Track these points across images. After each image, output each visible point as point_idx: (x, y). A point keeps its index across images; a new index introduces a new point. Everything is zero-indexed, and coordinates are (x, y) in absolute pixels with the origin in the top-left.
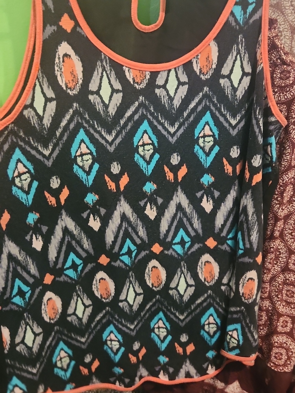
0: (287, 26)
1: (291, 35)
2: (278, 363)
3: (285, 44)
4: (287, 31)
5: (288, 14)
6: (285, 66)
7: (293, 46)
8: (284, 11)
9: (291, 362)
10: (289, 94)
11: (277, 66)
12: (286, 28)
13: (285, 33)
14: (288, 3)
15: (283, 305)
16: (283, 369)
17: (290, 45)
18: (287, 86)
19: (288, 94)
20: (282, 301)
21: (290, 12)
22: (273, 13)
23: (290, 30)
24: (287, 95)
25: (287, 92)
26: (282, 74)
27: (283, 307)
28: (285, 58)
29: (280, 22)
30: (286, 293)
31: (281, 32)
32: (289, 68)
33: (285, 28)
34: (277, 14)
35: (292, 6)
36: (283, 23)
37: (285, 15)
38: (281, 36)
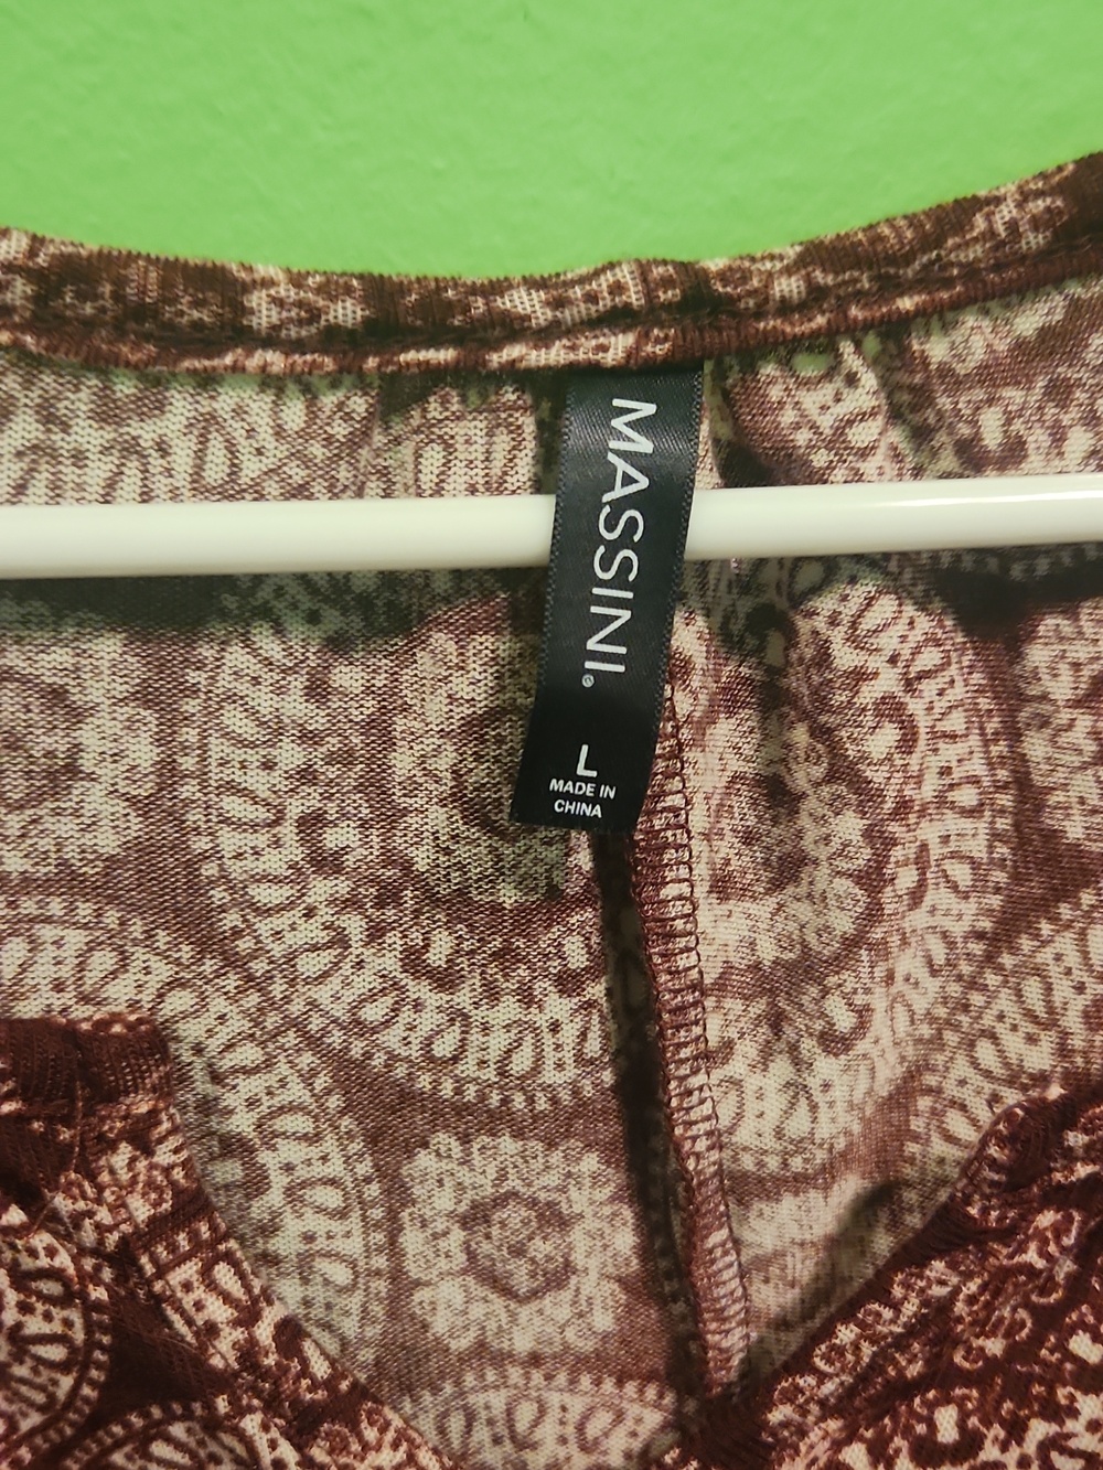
0: (308, 1078)
1: (364, 1168)
3: (322, 1265)
5: (291, 958)
7: (413, 1270)
8: (237, 933)
12: (291, 1108)
13: (290, 1151)
14: (277, 843)
17: (380, 1262)
21: (313, 931)
22: (103, 960)
29: (213, 1045)
31: (251, 1150)
33: (276, 1102)
34: (163, 971)
35: (327, 863)
36: (249, 1054)
37: (259, 967)
38: (256, 1183)
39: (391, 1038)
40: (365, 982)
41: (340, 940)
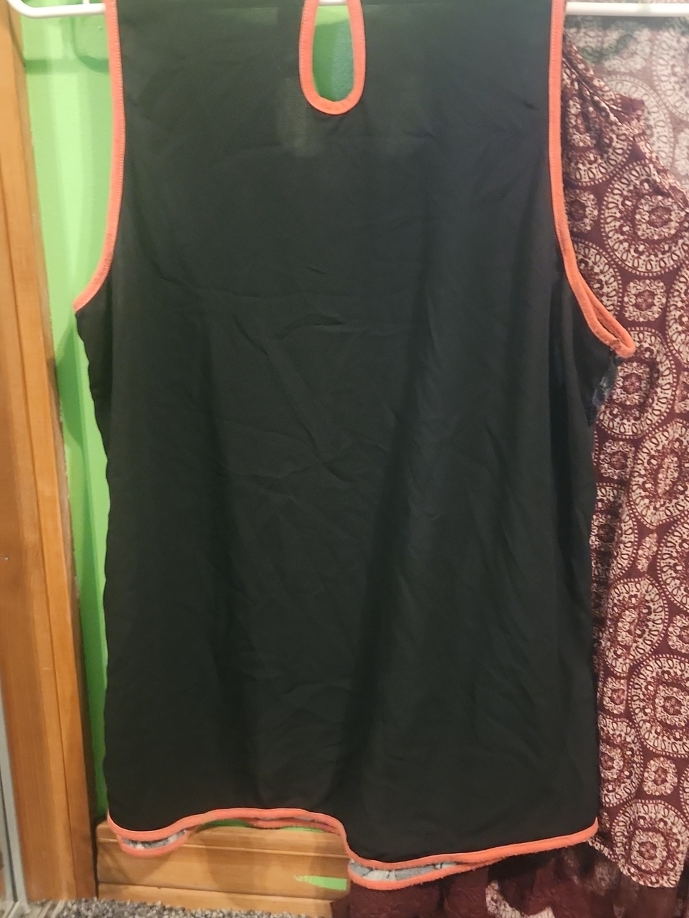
0: (664, 114)
1: (671, 135)
2: (646, 867)
3: (661, 153)
4: (663, 127)
5: (666, 91)
6: (660, 198)
7: (676, 157)
8: (657, 85)
9: (675, 865)
10: (670, 258)
11: (643, 196)
12: (661, 121)
13: (659, 129)
14: (667, 69)
15: (656, 732)
16: (658, 882)
17: (671, 155)
18: (665, 240)
19: (668, 257)
20: (654, 722)
21: (670, 87)
23: (670, 125)
24: (666, 260)
25: (664, 253)
26: (654, 215)
27: (656, 736)
28: (658, 180)
29: (650, 107)
30: (663, 704)
31: (652, 127)
32: (668, 202)
33: (659, 119)
34: (644, 91)
35: (674, 74)
36: (655, 109)
37: (660, 92)
38: (652, 135)
39: (680, 110)
40: (678, 98)
41: (674, 90)
